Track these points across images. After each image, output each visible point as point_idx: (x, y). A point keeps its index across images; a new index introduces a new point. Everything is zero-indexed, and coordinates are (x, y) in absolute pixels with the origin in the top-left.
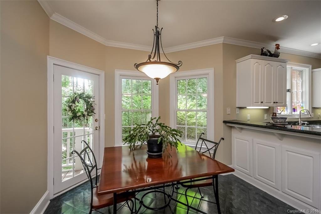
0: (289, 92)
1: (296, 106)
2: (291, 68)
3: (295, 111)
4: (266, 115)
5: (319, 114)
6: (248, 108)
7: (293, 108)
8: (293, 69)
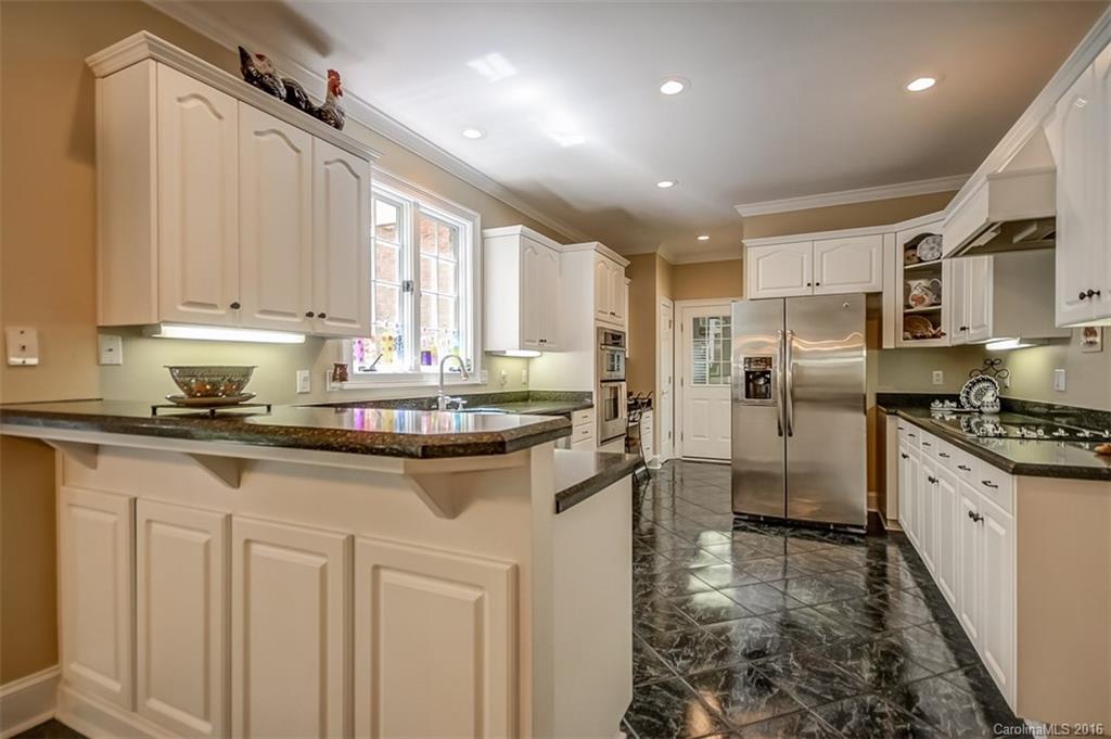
0: (409, 293)
1: (436, 344)
2: (416, 205)
3: (429, 363)
4: (301, 375)
5: (504, 373)
6: (168, 331)
7: (423, 349)
8: (422, 210)
